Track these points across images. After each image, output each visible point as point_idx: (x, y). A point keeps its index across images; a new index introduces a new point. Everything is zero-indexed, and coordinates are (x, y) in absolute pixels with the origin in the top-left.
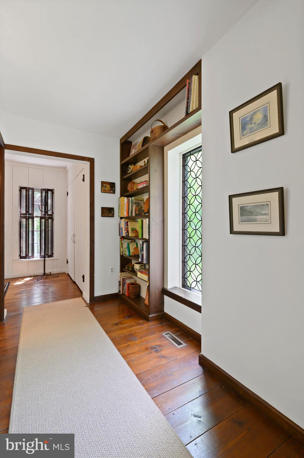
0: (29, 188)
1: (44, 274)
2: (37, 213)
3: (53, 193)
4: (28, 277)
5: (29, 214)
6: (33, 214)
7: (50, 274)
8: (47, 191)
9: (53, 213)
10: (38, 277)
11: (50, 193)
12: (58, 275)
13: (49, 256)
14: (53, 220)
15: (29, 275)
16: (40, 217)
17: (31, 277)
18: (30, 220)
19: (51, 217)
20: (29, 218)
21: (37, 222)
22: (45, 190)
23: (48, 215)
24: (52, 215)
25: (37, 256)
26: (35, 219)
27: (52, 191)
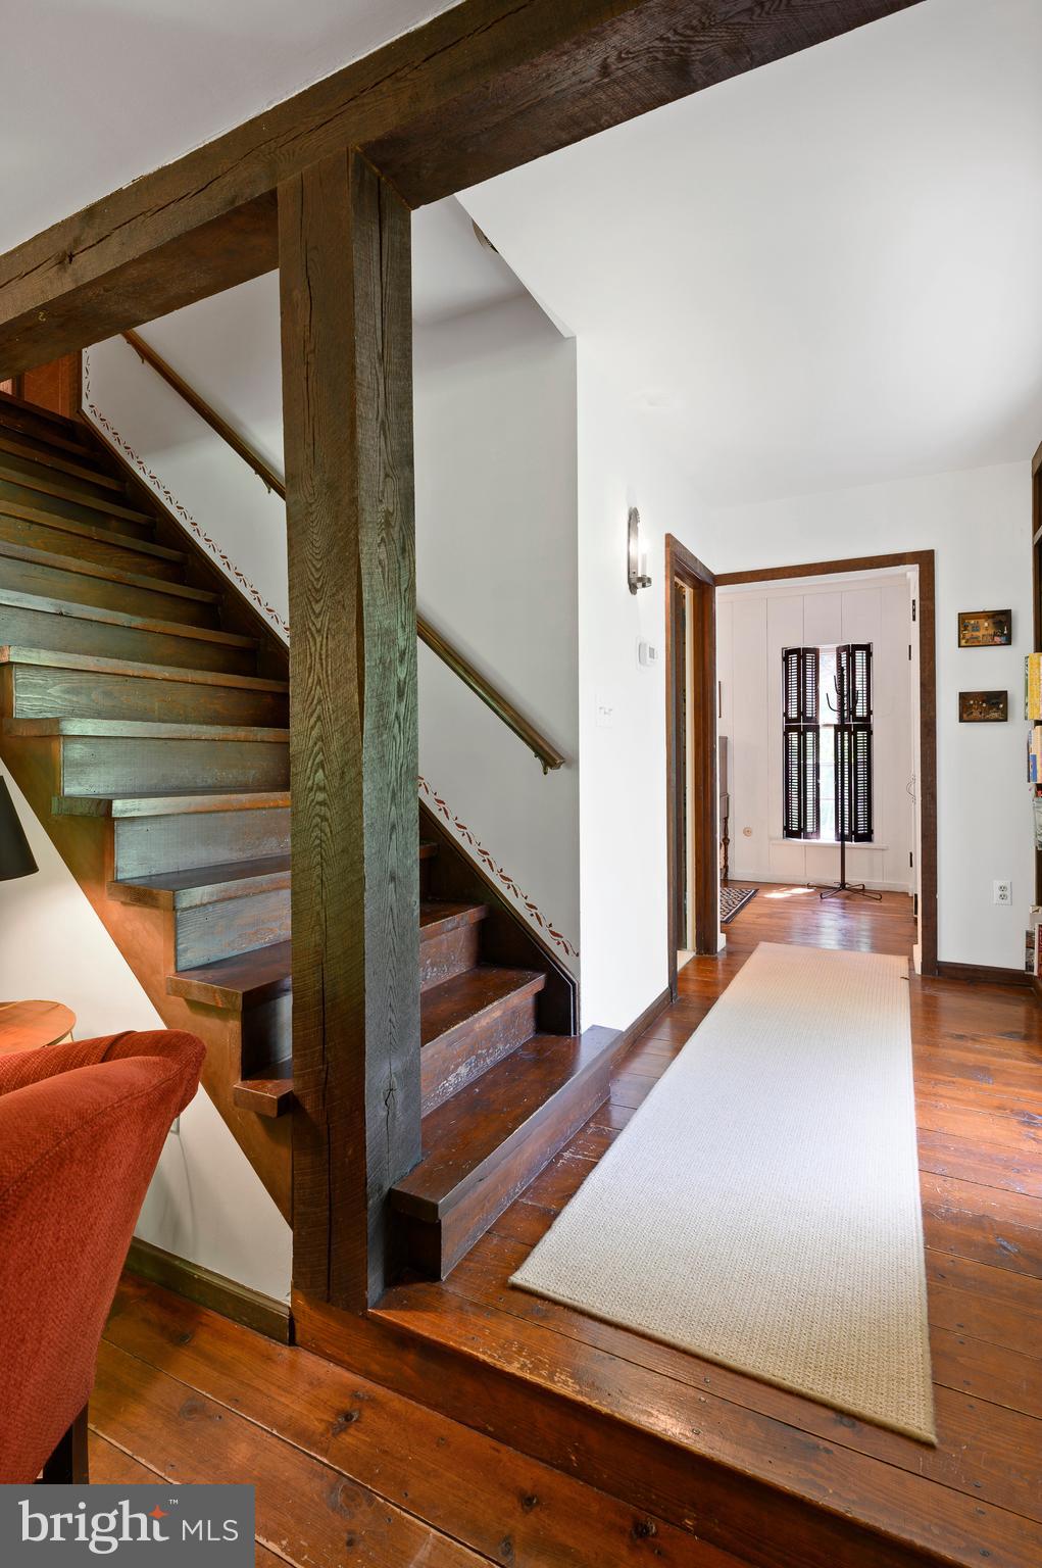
0: (807, 650)
1: (843, 884)
2: (828, 716)
3: (869, 655)
4: (803, 886)
5: (806, 719)
6: (815, 719)
7: (863, 889)
8: (851, 651)
9: (870, 712)
10: (823, 891)
11: (860, 656)
12: (880, 895)
13: (860, 838)
14: (870, 733)
15: (805, 881)
16: (835, 726)
17: (809, 886)
18: (810, 735)
19: (865, 724)
20: (807, 729)
21: (827, 737)
22: (846, 649)
23: (856, 719)
24: (868, 719)
25: (828, 833)
26: (822, 731)
27: (867, 648)
